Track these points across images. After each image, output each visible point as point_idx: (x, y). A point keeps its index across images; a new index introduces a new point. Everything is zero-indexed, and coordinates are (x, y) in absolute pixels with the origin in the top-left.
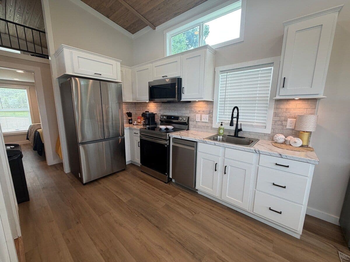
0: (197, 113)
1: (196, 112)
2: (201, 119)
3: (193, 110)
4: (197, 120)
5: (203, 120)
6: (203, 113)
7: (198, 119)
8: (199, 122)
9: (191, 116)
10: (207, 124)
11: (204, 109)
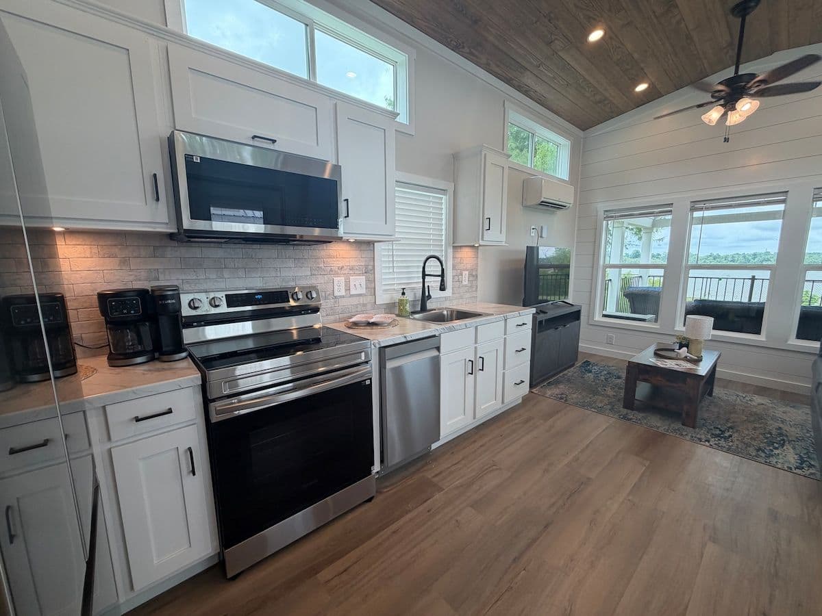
0: (337, 274)
1: (331, 270)
2: (348, 289)
3: (322, 265)
4: (337, 294)
5: (353, 292)
6: (351, 272)
7: (340, 291)
8: (343, 297)
9: (319, 281)
10: (362, 300)
11: (353, 263)
